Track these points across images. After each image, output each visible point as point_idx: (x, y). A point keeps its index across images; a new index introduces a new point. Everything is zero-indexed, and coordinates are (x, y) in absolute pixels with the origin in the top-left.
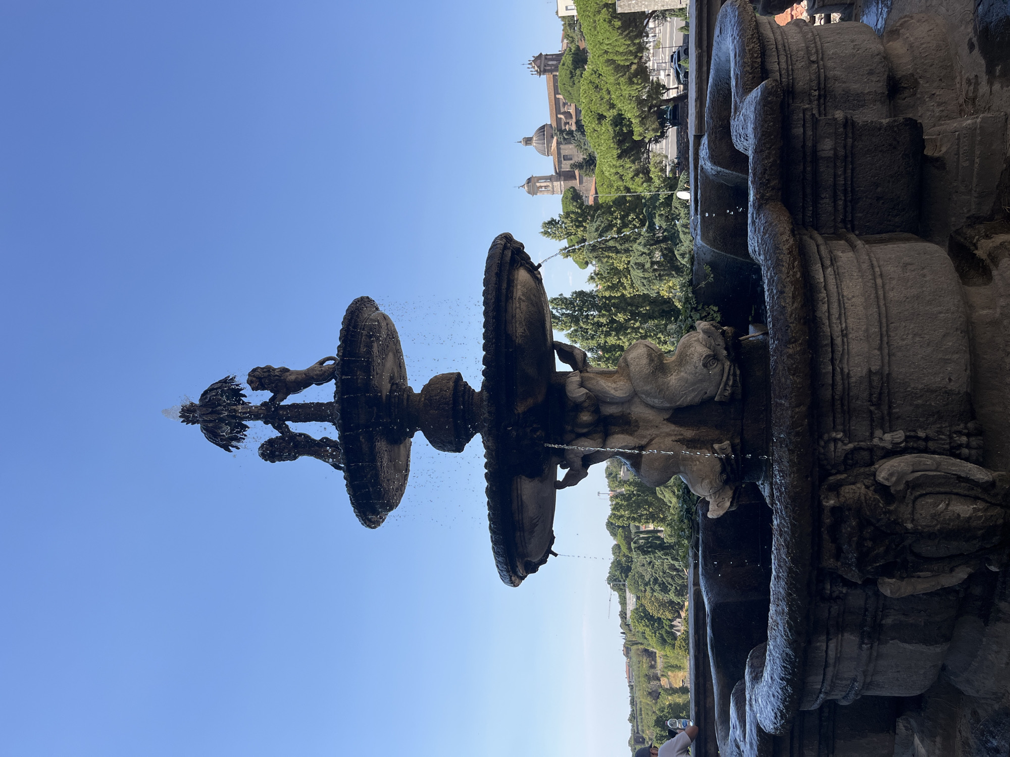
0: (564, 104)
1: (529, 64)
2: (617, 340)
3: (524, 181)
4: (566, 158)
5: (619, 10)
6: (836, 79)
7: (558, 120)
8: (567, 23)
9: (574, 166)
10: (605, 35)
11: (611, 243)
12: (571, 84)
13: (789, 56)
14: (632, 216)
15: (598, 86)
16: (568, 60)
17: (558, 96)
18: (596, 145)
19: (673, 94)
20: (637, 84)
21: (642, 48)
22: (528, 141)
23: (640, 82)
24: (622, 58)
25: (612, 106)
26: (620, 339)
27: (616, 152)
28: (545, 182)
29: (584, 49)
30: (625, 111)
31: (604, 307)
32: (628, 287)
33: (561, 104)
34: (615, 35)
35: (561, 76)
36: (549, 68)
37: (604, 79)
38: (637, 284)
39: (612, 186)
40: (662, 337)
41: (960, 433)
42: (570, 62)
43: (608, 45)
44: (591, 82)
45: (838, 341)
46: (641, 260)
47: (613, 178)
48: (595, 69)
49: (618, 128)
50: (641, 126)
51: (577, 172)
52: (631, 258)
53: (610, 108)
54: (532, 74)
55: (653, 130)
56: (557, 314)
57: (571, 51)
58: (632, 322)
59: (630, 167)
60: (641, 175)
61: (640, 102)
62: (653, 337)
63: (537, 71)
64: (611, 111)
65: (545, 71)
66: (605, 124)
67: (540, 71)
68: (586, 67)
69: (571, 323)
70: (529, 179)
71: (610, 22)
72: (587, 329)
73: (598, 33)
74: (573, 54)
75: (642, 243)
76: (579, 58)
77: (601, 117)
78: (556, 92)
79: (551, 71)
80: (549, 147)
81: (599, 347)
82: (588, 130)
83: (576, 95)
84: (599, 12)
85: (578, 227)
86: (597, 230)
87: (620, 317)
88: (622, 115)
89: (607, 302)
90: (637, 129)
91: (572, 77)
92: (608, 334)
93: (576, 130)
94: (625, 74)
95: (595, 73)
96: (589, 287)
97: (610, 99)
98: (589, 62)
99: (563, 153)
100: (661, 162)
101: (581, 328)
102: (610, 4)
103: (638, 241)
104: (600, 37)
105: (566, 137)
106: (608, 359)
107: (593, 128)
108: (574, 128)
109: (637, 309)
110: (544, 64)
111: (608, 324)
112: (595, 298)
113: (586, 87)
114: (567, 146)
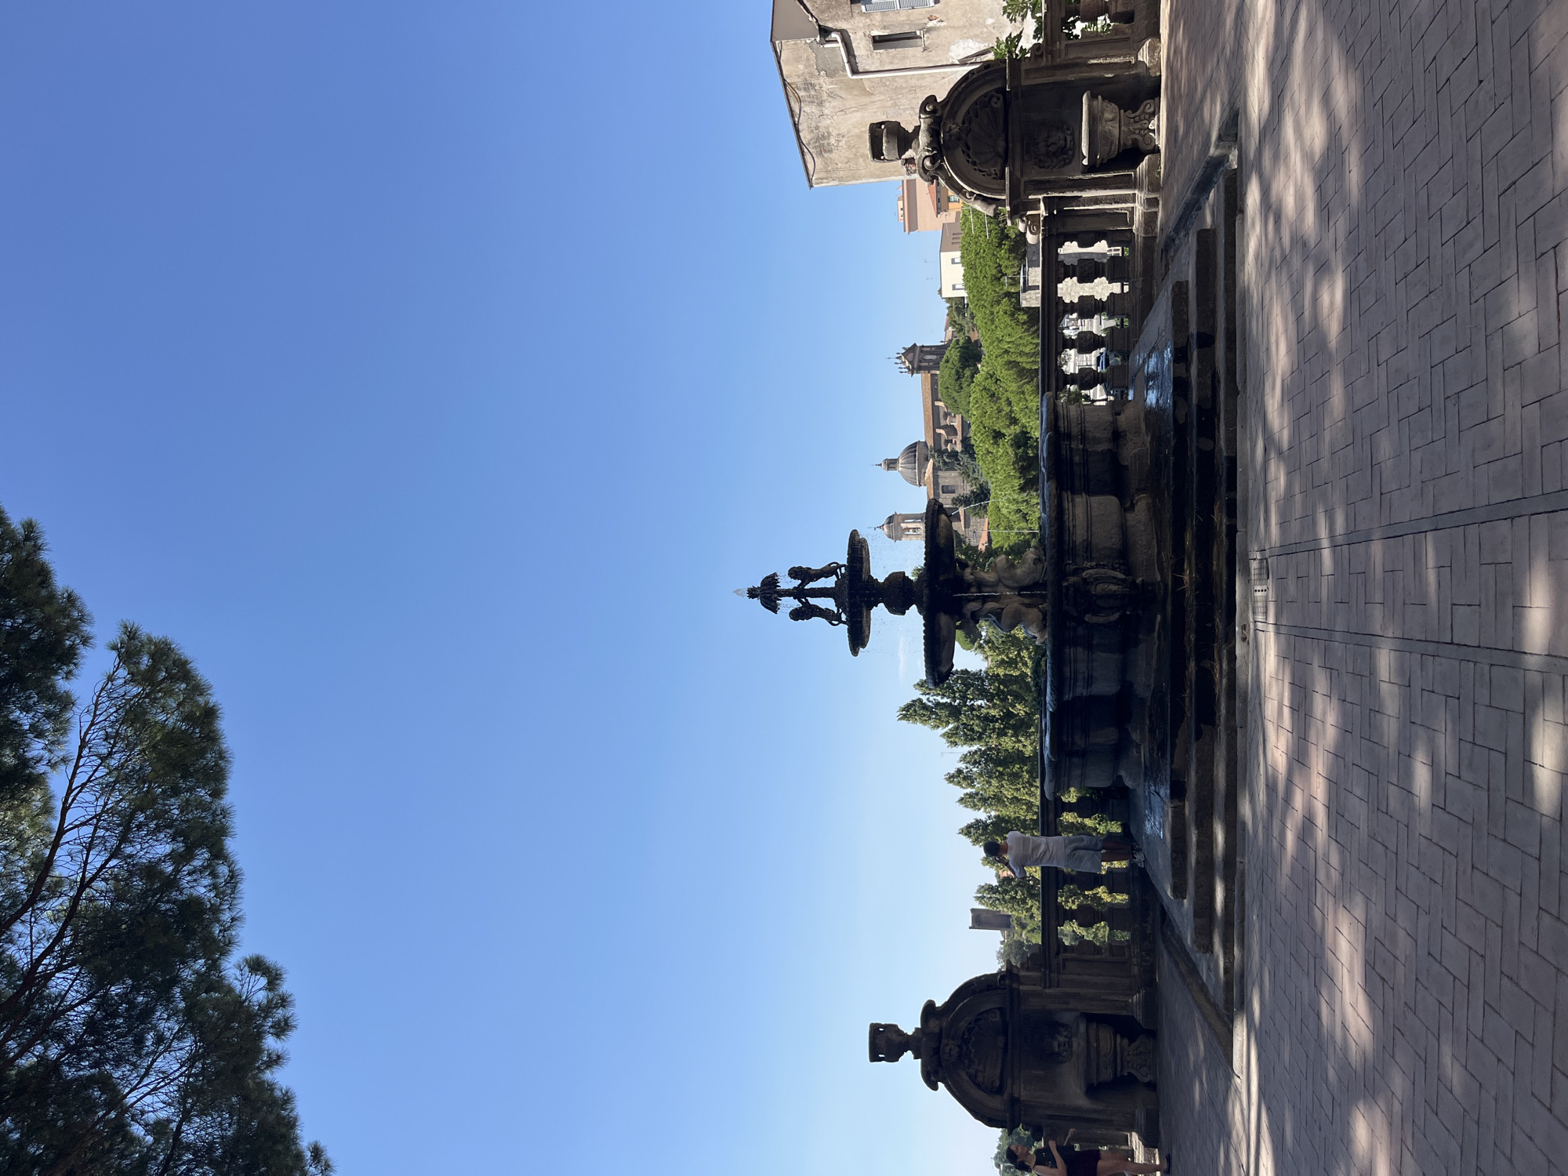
0: (946, 415)
1: (898, 358)
2: (1015, 742)
3: (884, 520)
4: (947, 490)
5: (1024, 304)
6: (1089, 431)
7: (937, 437)
8: (954, 306)
9: (958, 501)
10: (1005, 331)
12: (957, 388)
13: (1069, 421)
15: (994, 394)
16: (953, 354)
17: (937, 403)
18: (990, 471)
22: (891, 464)
24: (1028, 360)
25: (1014, 421)
26: (1020, 741)
27: (1017, 483)
28: (914, 522)
29: (977, 341)
30: (1032, 428)
31: (997, 694)
32: (1029, 663)
33: (942, 414)
34: (1019, 332)
35: (942, 377)
36: (926, 364)
37: (1004, 385)
39: (1011, 528)
41: (1116, 563)
42: (956, 358)
43: (1009, 343)
44: (985, 389)
45: (1071, 529)
47: (1014, 517)
48: (991, 372)
49: (1021, 450)
51: (961, 510)
53: (1011, 424)
54: (901, 372)
56: (930, 704)
57: (958, 344)
59: (1037, 503)
63: (908, 368)
64: (1012, 427)
65: (919, 369)
66: (1004, 445)
67: (913, 367)
68: (979, 366)
69: (949, 716)
70: (891, 517)
71: (1012, 315)
72: (973, 725)
73: (996, 327)
74: (961, 347)
76: (970, 354)
77: (997, 436)
78: (935, 398)
79: (928, 369)
80: (921, 474)
82: (979, 452)
83: (964, 403)
84: (998, 302)
87: (1020, 709)
88: (1027, 433)
89: (1002, 687)
91: (959, 378)
92: (1002, 733)
93: (962, 452)
94: (1032, 380)
95: (992, 377)
96: (976, 665)
97: (1011, 411)
98: (985, 358)
99: (942, 482)
101: (964, 724)
102: (1013, 293)
104: (999, 333)
105: (947, 460)
107: (987, 449)
108: (959, 448)
110: (918, 358)
111: (1002, 719)
112: (983, 681)
113: (978, 395)
114: (948, 473)
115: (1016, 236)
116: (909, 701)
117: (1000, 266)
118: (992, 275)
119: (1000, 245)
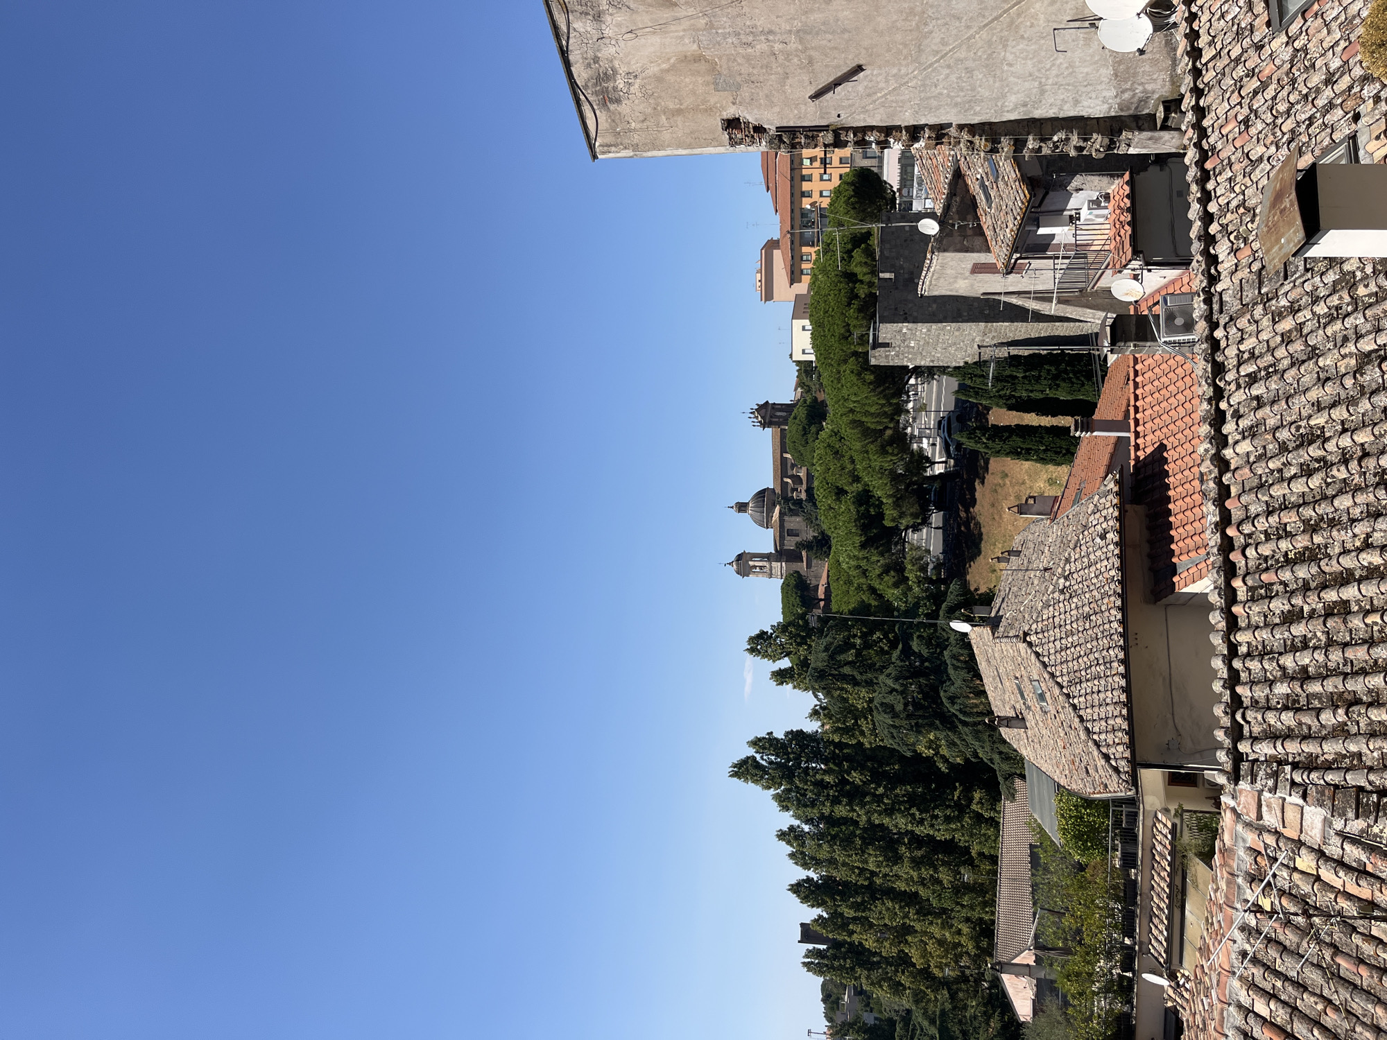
0: (793, 466)
1: (752, 413)
3: (733, 558)
4: (792, 533)
5: (873, 362)
7: (784, 485)
8: (803, 369)
9: (800, 545)
10: (851, 390)
11: (847, 670)
12: (803, 443)
14: (878, 634)
15: (838, 451)
16: (801, 413)
17: (786, 455)
18: (832, 525)
19: (939, 469)
20: (892, 454)
21: (900, 410)
22: (742, 507)
23: (895, 452)
24: (873, 420)
25: (857, 479)
26: (855, 810)
27: (858, 540)
28: (761, 561)
29: (823, 402)
30: (874, 487)
31: (834, 759)
32: (867, 733)
33: (789, 465)
34: (865, 392)
35: (791, 432)
36: (777, 420)
37: (848, 443)
38: (882, 732)
39: (851, 583)
40: (917, 813)
42: (803, 416)
43: (854, 402)
44: (829, 446)
46: (890, 699)
47: (853, 573)
48: (835, 430)
49: (862, 508)
50: (894, 509)
51: (804, 553)
52: (876, 694)
53: (854, 481)
54: (754, 426)
55: (912, 515)
56: (764, 763)
57: (805, 403)
58: (873, 786)
59: (877, 561)
60: (892, 573)
61: (895, 478)
62: (903, 812)
63: (760, 422)
64: (855, 485)
65: (770, 424)
66: (846, 501)
67: (765, 422)
68: (824, 423)
69: (782, 778)
70: (739, 555)
71: (859, 374)
72: (806, 790)
73: (842, 386)
74: (808, 406)
75: (893, 675)
76: (815, 412)
77: (840, 492)
78: (783, 450)
79: (778, 424)
80: (769, 517)
81: (822, 817)
82: (822, 505)
83: (809, 457)
84: (845, 361)
85: (799, 644)
86: (826, 649)
87: (856, 777)
88: (869, 491)
89: (837, 751)
90: (890, 512)
91: (805, 434)
92: (836, 801)
93: (806, 500)
94: (876, 440)
95: (836, 434)
96: (812, 726)
97: (854, 469)
98: (830, 416)
99: (788, 526)
100: (921, 558)
101: (797, 787)
102: (861, 353)
103: (888, 671)
104: (845, 392)
105: (792, 507)
106: (834, 837)
107: (829, 505)
108: (803, 496)
109: (882, 767)
110: (769, 414)
111: (836, 785)
112: (819, 744)
113: (822, 451)
114: (793, 518)
115: (866, 296)
116: (743, 757)
117: (848, 325)
118: (840, 334)
119: (849, 304)
